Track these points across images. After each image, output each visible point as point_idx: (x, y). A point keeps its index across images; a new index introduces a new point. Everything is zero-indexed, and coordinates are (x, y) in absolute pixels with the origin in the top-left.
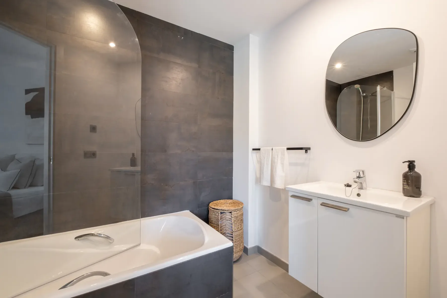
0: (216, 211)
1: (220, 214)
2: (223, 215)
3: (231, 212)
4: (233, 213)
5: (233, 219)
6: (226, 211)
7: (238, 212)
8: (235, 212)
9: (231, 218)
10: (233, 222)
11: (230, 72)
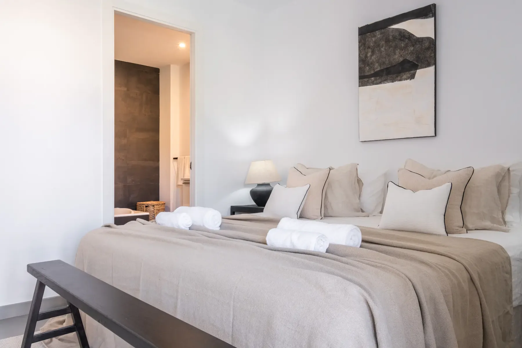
0: (142, 206)
1: (145, 208)
2: (147, 208)
3: (154, 206)
4: (155, 206)
5: (155, 211)
6: (150, 205)
7: (159, 206)
8: (157, 206)
9: (153, 210)
10: (155, 213)
11: (156, 92)
